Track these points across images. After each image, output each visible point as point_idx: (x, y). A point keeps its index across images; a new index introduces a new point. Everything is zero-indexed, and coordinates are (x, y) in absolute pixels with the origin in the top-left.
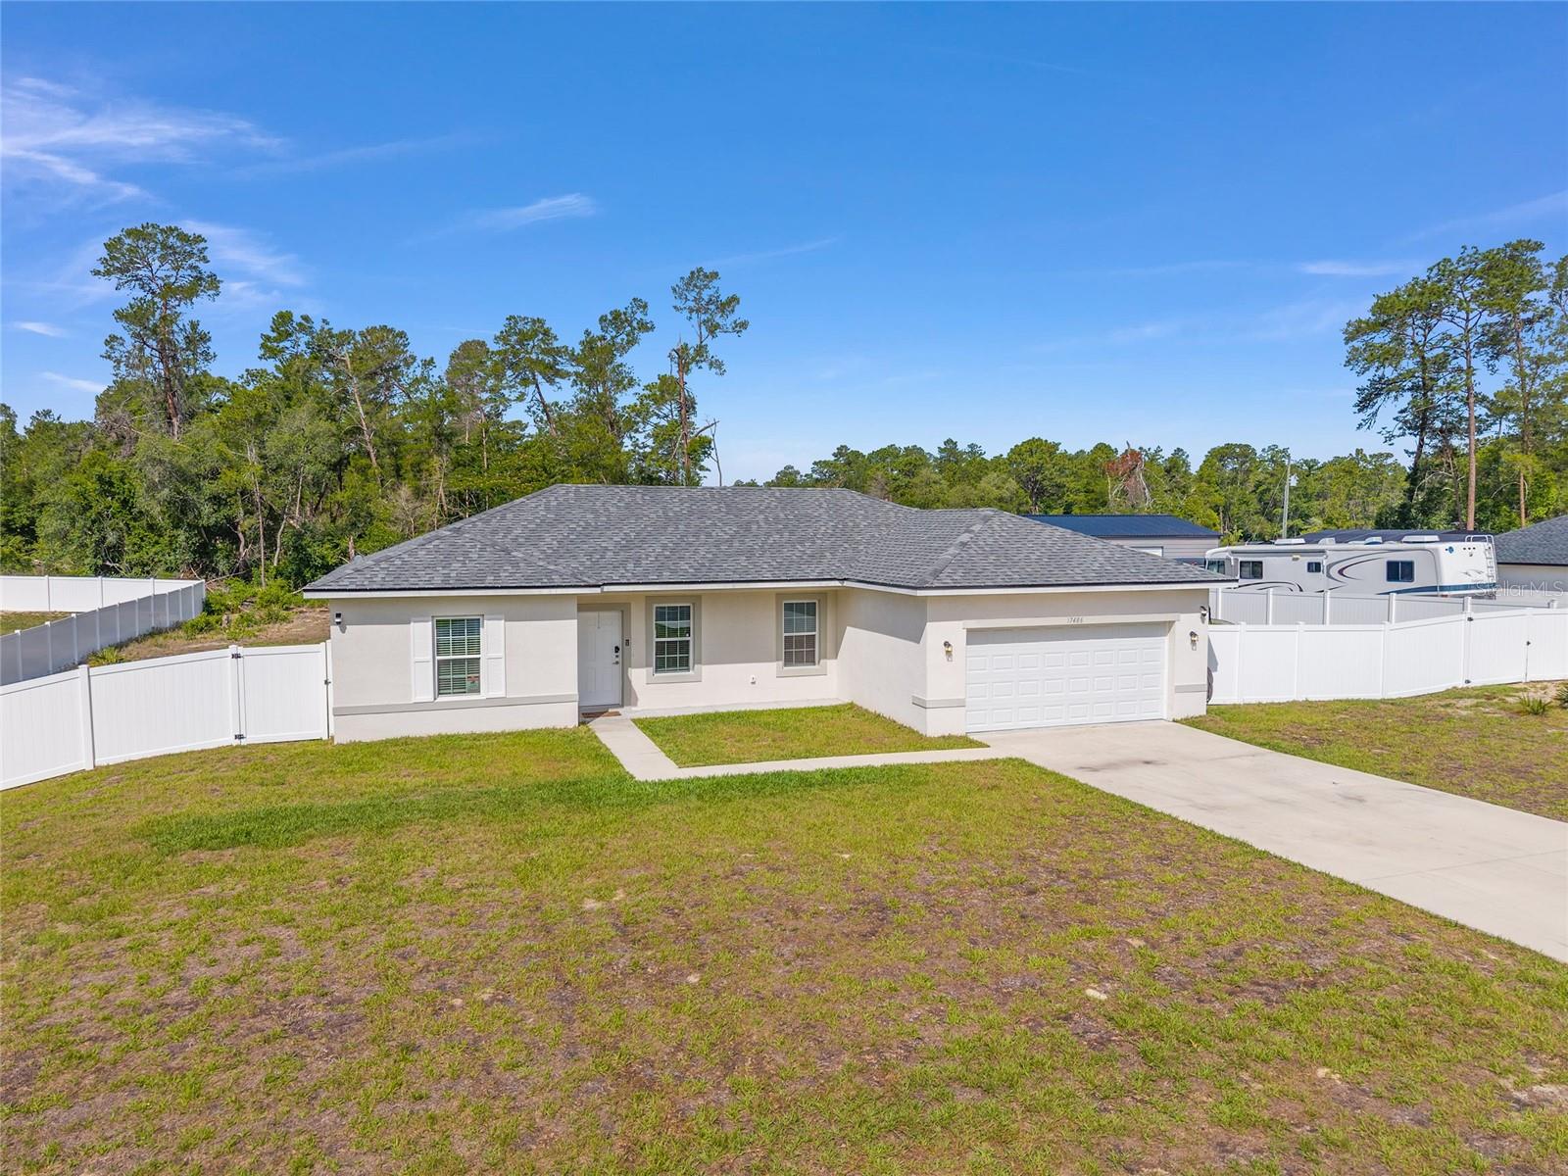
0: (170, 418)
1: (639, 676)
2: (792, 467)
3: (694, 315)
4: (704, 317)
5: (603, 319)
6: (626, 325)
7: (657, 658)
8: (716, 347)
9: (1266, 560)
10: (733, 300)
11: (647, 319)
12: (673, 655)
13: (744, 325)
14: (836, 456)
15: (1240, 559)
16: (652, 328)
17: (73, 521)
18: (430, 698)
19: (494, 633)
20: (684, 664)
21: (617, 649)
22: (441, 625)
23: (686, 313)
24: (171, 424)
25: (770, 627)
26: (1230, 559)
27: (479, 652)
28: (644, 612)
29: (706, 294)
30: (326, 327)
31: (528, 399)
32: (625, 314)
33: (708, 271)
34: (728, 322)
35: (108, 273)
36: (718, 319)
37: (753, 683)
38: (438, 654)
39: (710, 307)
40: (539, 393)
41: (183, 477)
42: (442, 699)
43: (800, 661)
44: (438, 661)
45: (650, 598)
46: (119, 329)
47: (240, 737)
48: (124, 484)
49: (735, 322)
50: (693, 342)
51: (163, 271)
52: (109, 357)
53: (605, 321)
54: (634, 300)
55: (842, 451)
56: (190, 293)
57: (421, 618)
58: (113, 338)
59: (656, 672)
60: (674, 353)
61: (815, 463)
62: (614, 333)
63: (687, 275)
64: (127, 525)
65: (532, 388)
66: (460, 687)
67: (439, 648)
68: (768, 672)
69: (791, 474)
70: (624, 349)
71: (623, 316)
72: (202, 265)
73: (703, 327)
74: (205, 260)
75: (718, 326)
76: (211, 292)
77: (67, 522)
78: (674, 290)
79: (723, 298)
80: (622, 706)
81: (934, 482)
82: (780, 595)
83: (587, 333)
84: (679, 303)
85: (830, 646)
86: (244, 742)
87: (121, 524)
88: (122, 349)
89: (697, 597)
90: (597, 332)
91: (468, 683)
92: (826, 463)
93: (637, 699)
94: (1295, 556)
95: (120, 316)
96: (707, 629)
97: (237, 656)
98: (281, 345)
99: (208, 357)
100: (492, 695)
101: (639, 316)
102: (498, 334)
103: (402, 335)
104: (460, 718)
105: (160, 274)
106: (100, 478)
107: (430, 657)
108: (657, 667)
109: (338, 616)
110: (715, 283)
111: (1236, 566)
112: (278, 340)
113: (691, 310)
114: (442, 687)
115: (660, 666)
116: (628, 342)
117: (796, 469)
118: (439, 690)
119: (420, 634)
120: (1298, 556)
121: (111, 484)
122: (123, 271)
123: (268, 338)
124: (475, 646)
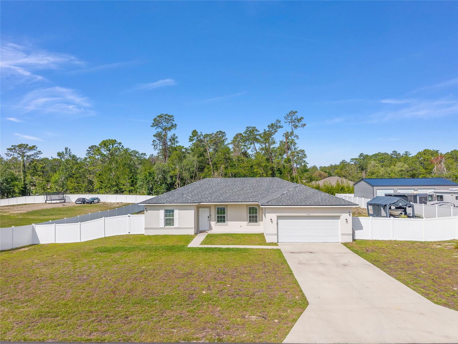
0: (166, 158)
1: (213, 223)
2: (345, 160)
3: (290, 123)
4: (293, 124)
5: (268, 126)
6: (274, 127)
7: (217, 220)
8: (296, 132)
9: (444, 195)
10: (302, 118)
11: (281, 125)
12: (221, 219)
13: (305, 125)
14: (359, 156)
15: (437, 195)
16: (283, 127)
17: (144, 182)
18: (164, 227)
19: (176, 212)
20: (224, 221)
21: (208, 217)
22: (166, 211)
23: (288, 123)
24: (166, 159)
25: (245, 213)
26: (434, 194)
27: (174, 217)
28: (214, 209)
29: (294, 118)
30: (201, 134)
31: (251, 148)
32: (274, 124)
33: (294, 111)
34: (300, 124)
35: (154, 126)
36: (297, 124)
37: (241, 227)
38: (166, 217)
39: (295, 121)
40: (255, 146)
41: (164, 172)
42: (166, 227)
43: (253, 221)
44: (166, 219)
45: (215, 205)
46: (155, 138)
47: (129, 233)
48: (154, 174)
49: (302, 124)
50: (290, 131)
51: (165, 124)
52: (153, 145)
53: (269, 126)
54: (277, 120)
55: (361, 155)
56: (170, 129)
57: (162, 209)
58: (154, 140)
59: (217, 223)
60: (284, 134)
61: (351, 159)
62: (271, 130)
63: (288, 113)
64: (154, 183)
65: (253, 145)
66: (170, 224)
67: (166, 216)
68: (244, 224)
69: (344, 162)
70: (274, 133)
71: (274, 125)
72: (173, 122)
73: (293, 127)
74: (173, 121)
75: (297, 126)
76: (175, 128)
77: (143, 182)
78: (285, 117)
79: (299, 118)
80: (209, 230)
81: (376, 166)
82: (247, 205)
83: (265, 130)
84: (286, 121)
85: (261, 218)
86: (130, 234)
87: (153, 183)
88: (156, 143)
89: (227, 205)
90: (267, 129)
91: (172, 224)
92: (356, 159)
93: (212, 229)
94: (452, 194)
95: (154, 136)
96: (229, 213)
97: (129, 216)
98: (194, 138)
99: (177, 142)
100: (176, 226)
101: (278, 124)
102: (244, 132)
103: (224, 133)
104: (169, 231)
105: (164, 125)
106: (149, 172)
107: (163, 218)
108: (218, 222)
109: (146, 209)
110: (296, 114)
111: (436, 197)
112: (193, 137)
113: (290, 122)
114: (166, 224)
115: (218, 221)
116: (275, 132)
117: (346, 161)
118: (166, 225)
119: (162, 212)
120: (453, 194)
121: (151, 174)
122: (157, 125)
123: (191, 137)
124: (173, 216)
